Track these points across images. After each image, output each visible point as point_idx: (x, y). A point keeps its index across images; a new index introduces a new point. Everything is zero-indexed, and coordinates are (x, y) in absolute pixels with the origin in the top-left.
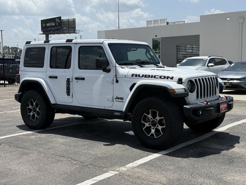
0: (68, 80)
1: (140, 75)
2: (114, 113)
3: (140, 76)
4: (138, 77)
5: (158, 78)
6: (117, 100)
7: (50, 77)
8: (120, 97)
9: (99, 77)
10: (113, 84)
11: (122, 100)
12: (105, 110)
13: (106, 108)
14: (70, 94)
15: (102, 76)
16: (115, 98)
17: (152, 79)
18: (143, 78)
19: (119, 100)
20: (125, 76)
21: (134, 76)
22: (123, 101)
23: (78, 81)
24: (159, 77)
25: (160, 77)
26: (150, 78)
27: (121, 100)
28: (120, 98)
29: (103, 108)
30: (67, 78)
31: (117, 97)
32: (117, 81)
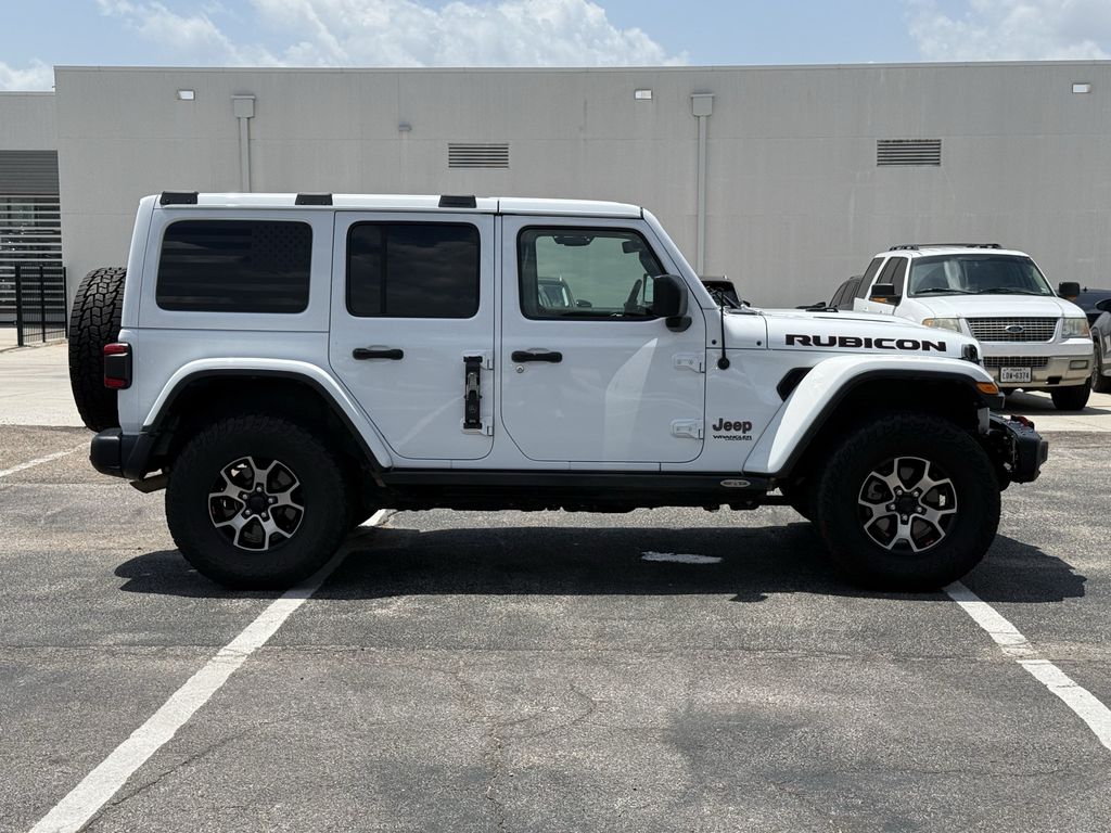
0: (473, 365)
1: (818, 338)
2: (722, 483)
3: (822, 342)
4: (815, 347)
5: (893, 348)
6: (723, 432)
7: (361, 354)
8: (736, 423)
9: (638, 349)
10: (705, 372)
11: (744, 432)
12: (660, 473)
13: (665, 468)
14: (481, 421)
15: (653, 343)
16: (714, 427)
17: (868, 350)
18: (836, 347)
19: (733, 432)
20: (759, 343)
21: (796, 341)
22: (748, 433)
23: (526, 366)
24: (894, 344)
25: (901, 344)
26: (863, 348)
27: (740, 433)
28: (737, 426)
29: (655, 467)
30: (467, 356)
31: (721, 420)
32: (724, 364)
